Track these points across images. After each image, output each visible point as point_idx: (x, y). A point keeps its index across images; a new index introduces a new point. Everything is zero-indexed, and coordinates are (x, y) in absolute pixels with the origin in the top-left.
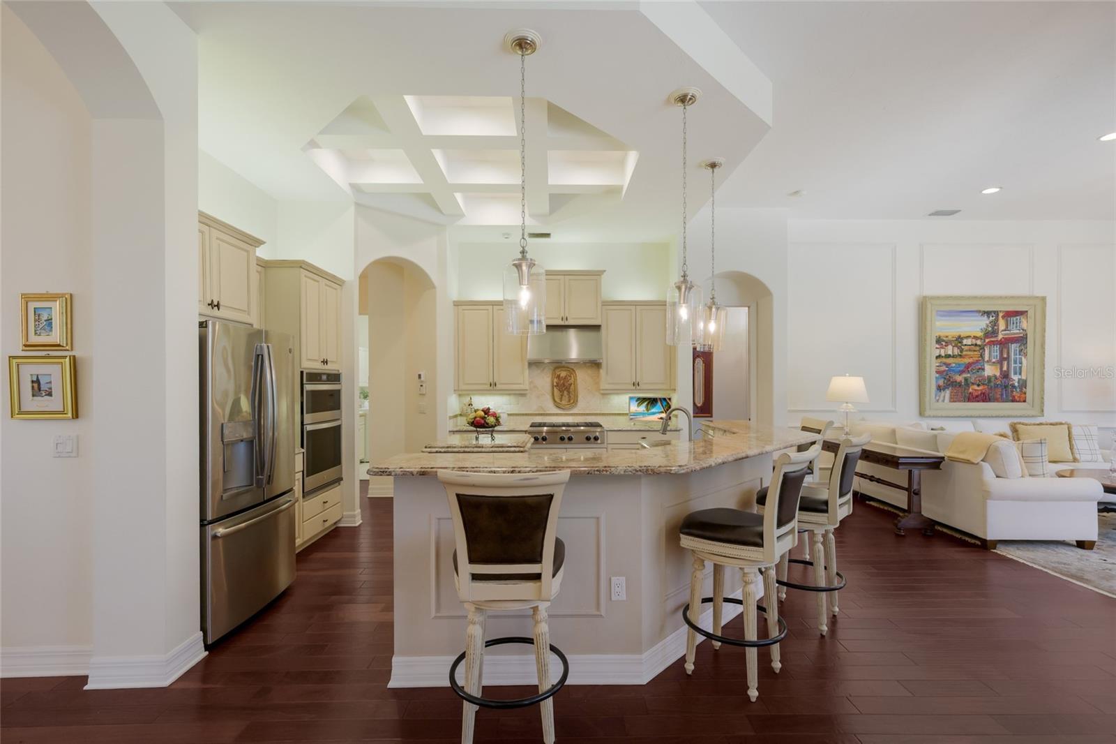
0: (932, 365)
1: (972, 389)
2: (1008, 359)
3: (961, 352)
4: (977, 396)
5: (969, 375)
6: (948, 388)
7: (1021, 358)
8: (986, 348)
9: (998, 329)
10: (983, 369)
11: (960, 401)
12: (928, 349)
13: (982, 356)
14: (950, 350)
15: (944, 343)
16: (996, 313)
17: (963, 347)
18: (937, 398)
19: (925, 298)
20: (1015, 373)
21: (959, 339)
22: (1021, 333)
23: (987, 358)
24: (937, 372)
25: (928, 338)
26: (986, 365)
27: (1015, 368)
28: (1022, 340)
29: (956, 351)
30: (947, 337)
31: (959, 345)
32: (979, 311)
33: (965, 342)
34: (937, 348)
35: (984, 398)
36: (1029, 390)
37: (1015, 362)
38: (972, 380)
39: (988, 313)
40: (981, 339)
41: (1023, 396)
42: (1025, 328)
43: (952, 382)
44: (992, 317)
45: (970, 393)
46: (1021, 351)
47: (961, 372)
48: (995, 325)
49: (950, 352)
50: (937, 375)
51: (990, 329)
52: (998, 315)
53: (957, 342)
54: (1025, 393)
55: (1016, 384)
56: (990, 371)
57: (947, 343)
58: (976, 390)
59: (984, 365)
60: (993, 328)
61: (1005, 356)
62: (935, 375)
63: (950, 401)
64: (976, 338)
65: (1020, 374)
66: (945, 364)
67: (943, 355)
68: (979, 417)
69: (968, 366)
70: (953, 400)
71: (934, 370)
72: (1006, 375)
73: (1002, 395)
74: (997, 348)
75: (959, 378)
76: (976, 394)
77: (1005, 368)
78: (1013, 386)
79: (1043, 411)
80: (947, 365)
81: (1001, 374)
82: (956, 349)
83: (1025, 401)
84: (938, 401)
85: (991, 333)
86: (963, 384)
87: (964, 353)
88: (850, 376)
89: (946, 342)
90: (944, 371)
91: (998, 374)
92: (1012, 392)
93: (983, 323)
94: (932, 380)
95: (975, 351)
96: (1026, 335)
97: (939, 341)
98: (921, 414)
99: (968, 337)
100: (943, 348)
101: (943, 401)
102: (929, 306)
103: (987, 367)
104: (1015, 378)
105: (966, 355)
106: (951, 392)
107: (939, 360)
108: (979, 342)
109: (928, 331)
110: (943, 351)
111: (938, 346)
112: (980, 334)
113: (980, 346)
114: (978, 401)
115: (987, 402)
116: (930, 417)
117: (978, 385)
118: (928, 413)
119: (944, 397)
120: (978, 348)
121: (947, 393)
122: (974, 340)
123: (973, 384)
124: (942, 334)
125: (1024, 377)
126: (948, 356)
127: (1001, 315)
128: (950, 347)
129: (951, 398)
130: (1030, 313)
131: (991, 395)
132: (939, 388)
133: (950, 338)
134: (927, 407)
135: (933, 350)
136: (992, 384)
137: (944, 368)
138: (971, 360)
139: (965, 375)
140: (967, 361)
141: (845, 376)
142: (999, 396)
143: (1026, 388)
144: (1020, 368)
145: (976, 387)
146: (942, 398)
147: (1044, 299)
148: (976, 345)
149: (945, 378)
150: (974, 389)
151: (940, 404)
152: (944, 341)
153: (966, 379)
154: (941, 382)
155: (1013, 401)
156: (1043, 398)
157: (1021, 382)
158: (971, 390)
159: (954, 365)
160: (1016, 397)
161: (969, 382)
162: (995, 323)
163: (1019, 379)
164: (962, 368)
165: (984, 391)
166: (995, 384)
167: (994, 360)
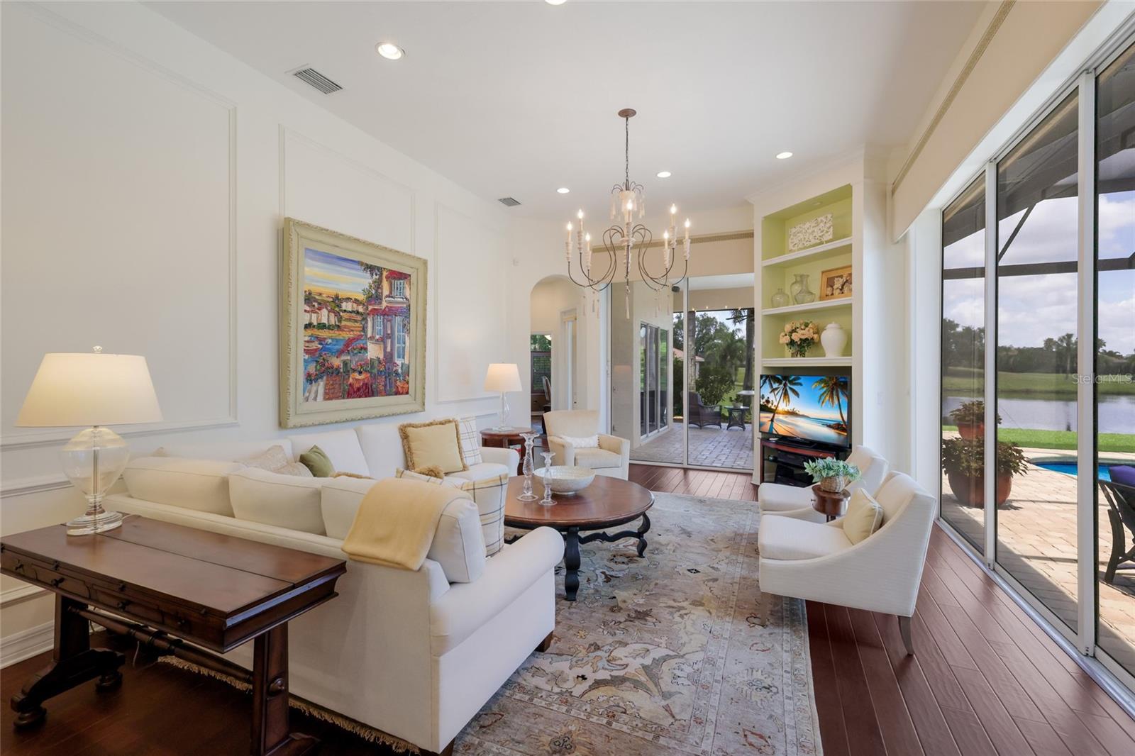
0: (299, 340)
1: (353, 379)
2: (390, 336)
3: (340, 321)
4: (359, 389)
5: (349, 358)
6: (321, 378)
7: (405, 336)
8: (369, 319)
9: (382, 293)
10: (366, 349)
11: (337, 398)
12: (293, 310)
13: (364, 329)
14: (324, 316)
15: (316, 304)
16: (380, 269)
17: (341, 314)
18: (307, 394)
19: (288, 220)
20: (399, 357)
21: (337, 300)
22: (403, 303)
23: (369, 334)
24: (306, 351)
25: (293, 291)
26: (368, 343)
27: (399, 348)
28: (406, 313)
29: (333, 320)
30: (320, 294)
31: (337, 309)
32: (360, 263)
33: (345, 306)
34: (305, 311)
35: (366, 391)
36: (411, 378)
37: (399, 343)
38: (353, 365)
39: (370, 268)
40: (364, 305)
41: (406, 386)
42: (408, 297)
43: (328, 368)
44: (376, 275)
45: (350, 384)
46: (404, 326)
47: (340, 353)
48: (378, 288)
49: (324, 320)
50: (307, 357)
51: (373, 292)
52: (381, 274)
53: (333, 305)
54: (408, 383)
55: (400, 371)
56: (374, 352)
57: (322, 305)
58: (356, 379)
59: (366, 343)
60: (377, 291)
61: (389, 332)
62: (302, 356)
63: (325, 399)
64: (356, 301)
65: (404, 358)
66: (317, 338)
67: (315, 323)
68: (362, 419)
69: (349, 342)
70: (329, 396)
71: (302, 347)
72: (389, 357)
73: (385, 386)
74: (380, 319)
75: (336, 362)
76: (357, 386)
77: (389, 349)
78: (397, 374)
79: (424, 404)
80: (321, 340)
81: (385, 357)
82: (332, 315)
83: (407, 393)
84: (307, 399)
85: (374, 297)
86: (341, 370)
87: (344, 323)
88: (102, 352)
89: (320, 304)
90: (316, 350)
91: (381, 357)
92: (396, 381)
93: (366, 280)
94: (298, 366)
95: (356, 321)
96: (409, 305)
97: (309, 299)
98: (282, 424)
99: (348, 299)
100: (313, 312)
101: (315, 399)
102: (294, 237)
103: (370, 346)
104: (399, 362)
105: (346, 327)
106: (326, 384)
107: (310, 332)
108: (361, 309)
109: (293, 280)
110: (314, 316)
111: (308, 309)
112: (362, 297)
113: (362, 314)
114: (360, 397)
115: (369, 396)
116: (295, 427)
117: (360, 373)
118: (293, 421)
119: (317, 391)
120: (359, 318)
121: (321, 386)
122: (355, 305)
123: (354, 370)
124: (315, 288)
125: (407, 362)
126: (322, 326)
127: (385, 274)
128: (325, 312)
129: (326, 394)
130: (413, 278)
131: (374, 386)
132: (310, 379)
133: (324, 297)
134: (292, 411)
135: (300, 315)
136: (375, 371)
137: (316, 345)
138: (351, 335)
139: (346, 357)
140: (346, 335)
141: (93, 352)
142: (382, 388)
143: (408, 376)
144: (404, 348)
145: (357, 376)
146: (313, 395)
147: (425, 263)
148: (358, 313)
149: (317, 362)
150: (356, 378)
151: (311, 405)
152: (316, 300)
153: (345, 364)
154: (312, 368)
155: (397, 393)
156: (424, 388)
157: (404, 368)
158: (351, 380)
159: (330, 341)
160: (400, 389)
161: (349, 369)
162: (378, 285)
163: (402, 364)
164: (340, 347)
165: (366, 381)
166: (378, 371)
167: (377, 337)
